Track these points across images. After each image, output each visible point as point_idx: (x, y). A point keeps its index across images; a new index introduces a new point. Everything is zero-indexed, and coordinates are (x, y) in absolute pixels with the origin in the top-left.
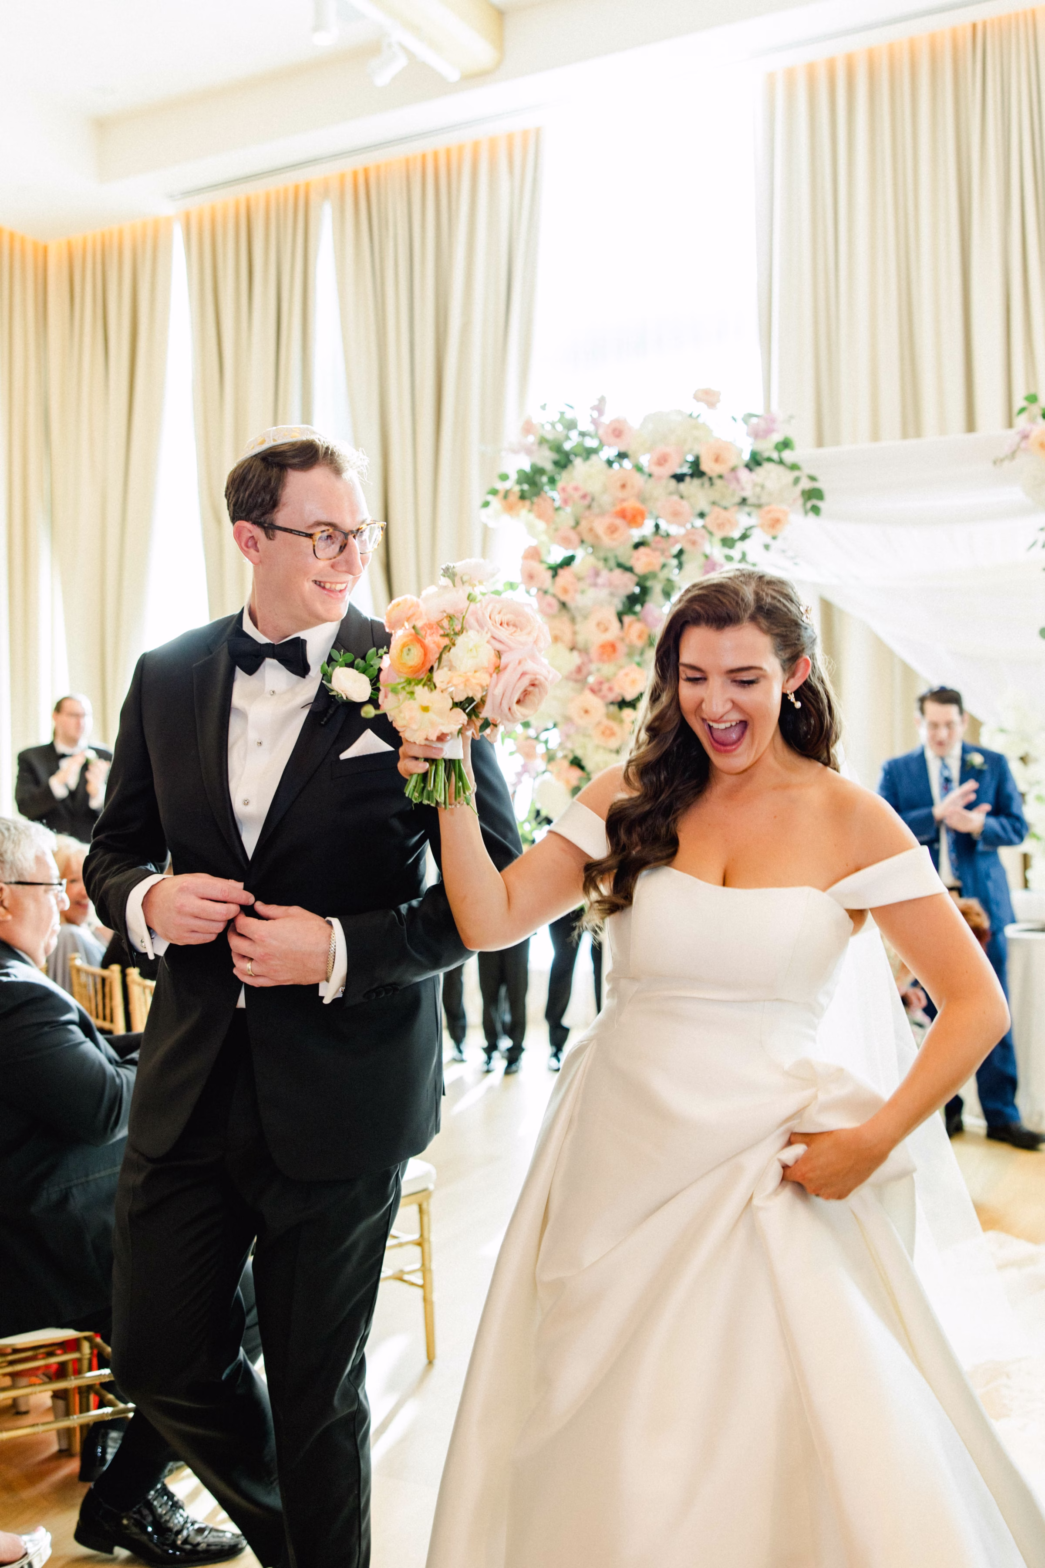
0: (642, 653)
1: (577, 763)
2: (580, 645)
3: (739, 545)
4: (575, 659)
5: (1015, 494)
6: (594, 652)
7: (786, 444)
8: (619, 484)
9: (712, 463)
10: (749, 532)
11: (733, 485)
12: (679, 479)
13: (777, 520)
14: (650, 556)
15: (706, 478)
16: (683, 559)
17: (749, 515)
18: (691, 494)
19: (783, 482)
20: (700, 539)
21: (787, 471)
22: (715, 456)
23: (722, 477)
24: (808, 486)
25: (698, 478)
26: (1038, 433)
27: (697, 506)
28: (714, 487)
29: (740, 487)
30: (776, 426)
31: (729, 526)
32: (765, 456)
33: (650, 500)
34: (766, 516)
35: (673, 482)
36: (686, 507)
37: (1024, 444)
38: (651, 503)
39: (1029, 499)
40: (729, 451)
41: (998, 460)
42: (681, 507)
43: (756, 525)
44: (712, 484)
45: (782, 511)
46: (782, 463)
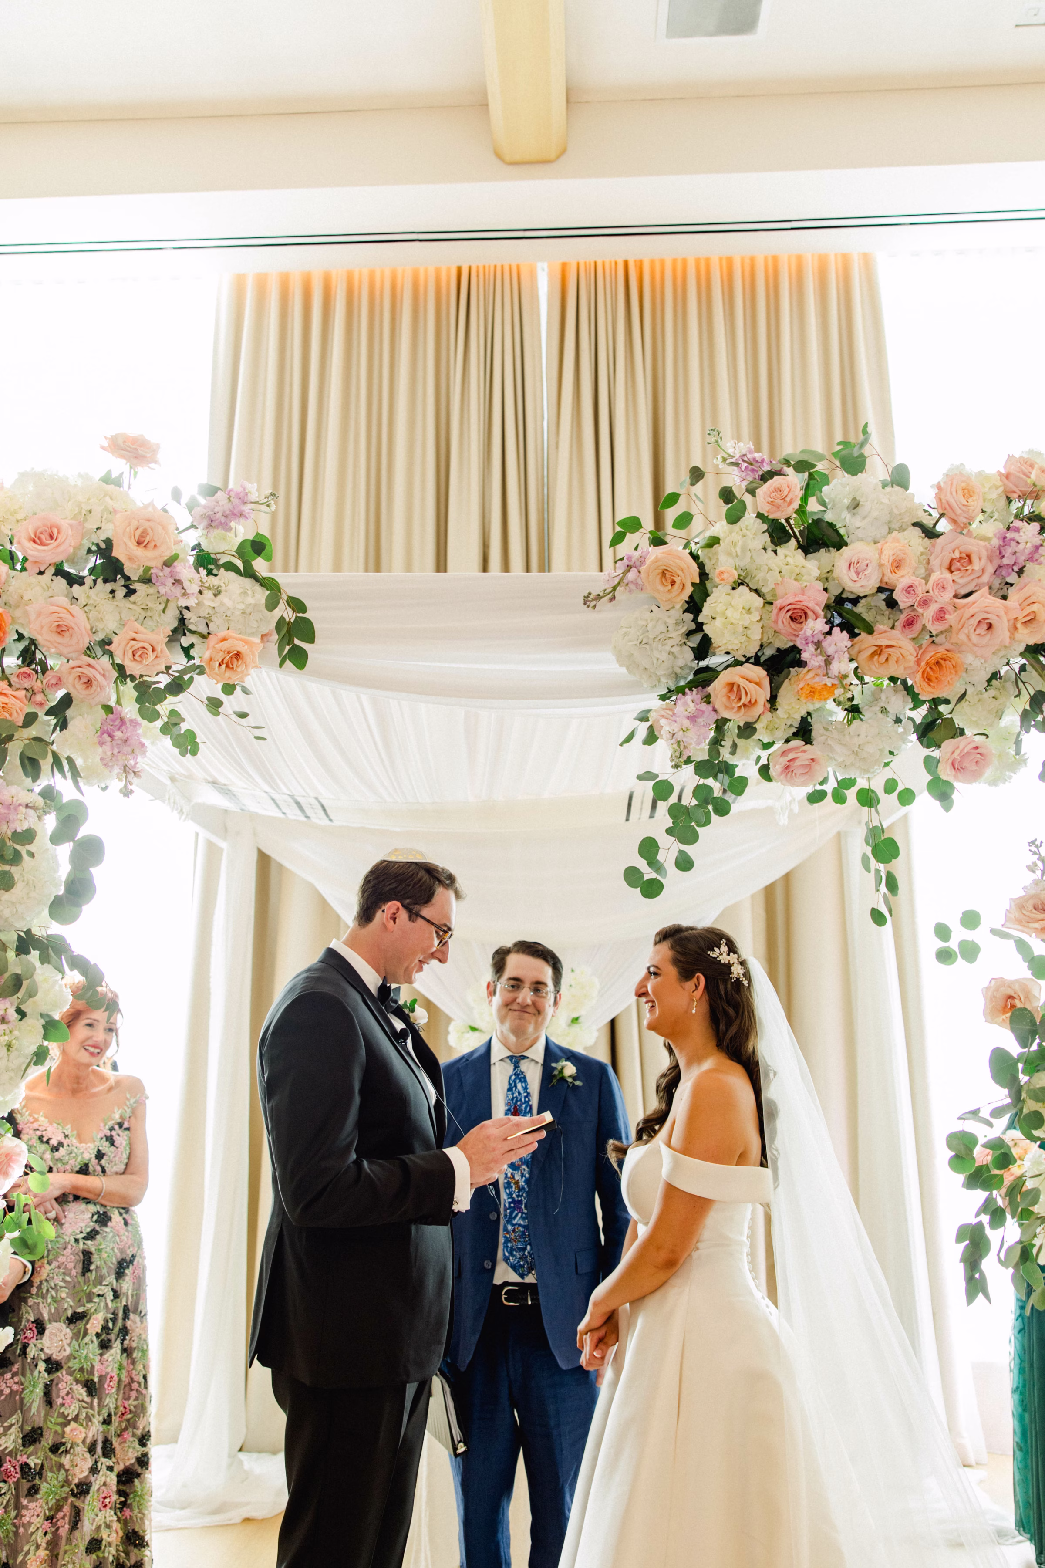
7: (258, 547)
9: (132, 545)
10: (186, 677)
11: (167, 589)
12: (73, 580)
13: (238, 655)
14: (5, 695)
15: (121, 581)
16: (69, 713)
17: (186, 651)
18: (91, 602)
19: (250, 600)
20: (99, 677)
21: (257, 586)
22: (138, 533)
23: (147, 580)
24: (290, 615)
25: (105, 581)
26: (659, 555)
27: (100, 626)
28: (133, 597)
29: (177, 591)
30: (247, 508)
31: (152, 657)
32: (221, 562)
33: (17, 607)
34: (219, 646)
35: (62, 582)
36: (80, 620)
37: (631, 575)
38: (18, 613)
39: (624, 670)
40: (164, 528)
41: (592, 596)
42: (71, 617)
43: (198, 667)
44: (130, 592)
45: (246, 642)
46: (249, 573)
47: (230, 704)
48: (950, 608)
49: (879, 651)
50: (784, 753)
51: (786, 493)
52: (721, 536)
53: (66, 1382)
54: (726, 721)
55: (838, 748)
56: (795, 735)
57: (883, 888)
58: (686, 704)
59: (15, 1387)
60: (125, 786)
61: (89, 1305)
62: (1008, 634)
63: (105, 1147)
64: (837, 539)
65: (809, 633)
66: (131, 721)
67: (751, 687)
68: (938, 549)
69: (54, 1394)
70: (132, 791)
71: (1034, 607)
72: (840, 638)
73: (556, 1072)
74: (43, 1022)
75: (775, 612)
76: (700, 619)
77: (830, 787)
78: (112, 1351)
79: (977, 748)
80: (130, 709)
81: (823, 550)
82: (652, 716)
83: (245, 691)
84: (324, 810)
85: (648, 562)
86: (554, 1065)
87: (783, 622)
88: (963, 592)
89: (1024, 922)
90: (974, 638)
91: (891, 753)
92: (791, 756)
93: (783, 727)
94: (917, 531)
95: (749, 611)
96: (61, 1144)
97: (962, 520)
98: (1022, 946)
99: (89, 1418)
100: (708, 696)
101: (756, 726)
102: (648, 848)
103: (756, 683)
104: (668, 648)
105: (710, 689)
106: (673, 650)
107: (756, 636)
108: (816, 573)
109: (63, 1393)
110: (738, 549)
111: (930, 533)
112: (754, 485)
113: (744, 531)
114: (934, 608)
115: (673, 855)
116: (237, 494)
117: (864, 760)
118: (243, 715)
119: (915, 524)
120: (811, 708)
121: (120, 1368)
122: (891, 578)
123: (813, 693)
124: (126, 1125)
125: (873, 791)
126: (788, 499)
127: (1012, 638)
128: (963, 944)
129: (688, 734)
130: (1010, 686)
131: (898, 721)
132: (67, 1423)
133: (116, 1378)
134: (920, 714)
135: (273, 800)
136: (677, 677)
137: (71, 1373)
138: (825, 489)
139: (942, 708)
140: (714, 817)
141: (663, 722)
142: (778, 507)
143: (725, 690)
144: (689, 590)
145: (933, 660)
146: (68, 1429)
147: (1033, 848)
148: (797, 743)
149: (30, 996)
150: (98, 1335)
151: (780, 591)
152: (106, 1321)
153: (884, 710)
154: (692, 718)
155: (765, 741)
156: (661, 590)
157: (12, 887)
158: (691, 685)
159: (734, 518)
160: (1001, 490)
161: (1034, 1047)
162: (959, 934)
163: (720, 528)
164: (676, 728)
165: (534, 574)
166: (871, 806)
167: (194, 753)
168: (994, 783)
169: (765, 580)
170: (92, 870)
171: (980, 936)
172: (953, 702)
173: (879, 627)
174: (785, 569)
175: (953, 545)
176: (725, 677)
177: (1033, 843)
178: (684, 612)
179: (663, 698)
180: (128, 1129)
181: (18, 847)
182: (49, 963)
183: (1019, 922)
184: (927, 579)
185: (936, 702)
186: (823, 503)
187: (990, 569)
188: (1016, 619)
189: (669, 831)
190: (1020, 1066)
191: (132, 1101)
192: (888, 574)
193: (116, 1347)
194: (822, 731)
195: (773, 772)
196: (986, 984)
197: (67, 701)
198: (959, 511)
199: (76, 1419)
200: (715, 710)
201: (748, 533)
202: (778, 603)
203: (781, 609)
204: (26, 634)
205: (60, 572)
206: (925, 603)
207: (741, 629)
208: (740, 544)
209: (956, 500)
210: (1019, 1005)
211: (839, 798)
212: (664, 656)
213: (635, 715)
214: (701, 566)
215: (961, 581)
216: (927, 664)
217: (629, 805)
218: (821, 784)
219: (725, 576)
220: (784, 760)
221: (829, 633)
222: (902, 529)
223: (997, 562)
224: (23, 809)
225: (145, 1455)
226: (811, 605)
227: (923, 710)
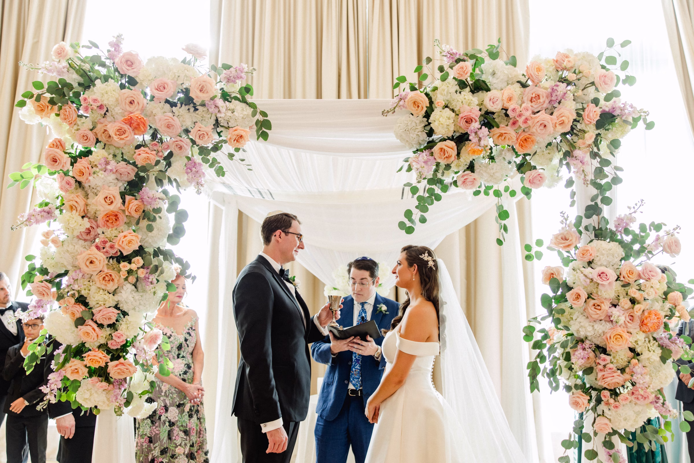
0: (138, 223)
1: (82, 300)
2: (91, 214)
3: (213, 155)
4: (86, 223)
5: (391, 138)
6: (101, 220)
7: (247, 90)
8: (128, 101)
9: (198, 92)
10: (220, 145)
11: (212, 109)
12: (173, 105)
13: (241, 136)
14: (148, 153)
15: (192, 105)
16: (172, 160)
17: (219, 134)
18: (180, 114)
19: (245, 113)
20: (185, 146)
21: (248, 107)
22: (200, 87)
23: (203, 105)
24: (261, 118)
25: (185, 105)
26: (413, 95)
27: (184, 124)
28: (197, 112)
29: (217, 110)
30: (243, 75)
31: (206, 137)
32: (232, 96)
33: (150, 116)
34: (234, 133)
35: (168, 106)
36: (177, 122)
37: (402, 103)
38: (151, 118)
39: (399, 140)
40: (210, 84)
41: (385, 111)
42: (173, 121)
43: (225, 140)
44: (196, 110)
45: (244, 131)
46: (244, 101)
47: (238, 156)
48: (529, 118)
49: (501, 135)
50: (463, 176)
51: (465, 69)
52: (438, 86)
53: (176, 430)
54: (439, 163)
55: (484, 174)
56: (468, 168)
57: (502, 230)
58: (423, 156)
59: (157, 432)
60: (198, 190)
61: (185, 401)
62: (552, 129)
63: (187, 337)
64: (486, 87)
65: (472, 128)
66: (199, 163)
67: (449, 150)
68: (526, 92)
69: (171, 435)
70: (201, 192)
71: (563, 118)
72: (485, 130)
73: (378, 309)
74: (166, 284)
75: (459, 119)
76: (430, 121)
77: (483, 189)
78: (193, 419)
79: (539, 175)
80: (198, 158)
81: (480, 92)
82: (410, 160)
83: (244, 151)
84: (271, 195)
85: (408, 98)
86: (378, 305)
87: (463, 124)
88: (536, 111)
89: (557, 244)
90: (539, 131)
91: (507, 176)
92: (465, 177)
93: (463, 165)
94: (519, 85)
95: (449, 119)
96: (171, 335)
97: (536, 81)
98: (560, 253)
99: (186, 445)
100: (432, 153)
101: (451, 165)
102: (408, 214)
103: (451, 148)
104: (416, 133)
105: (433, 150)
106: (419, 133)
107: (452, 129)
108: (477, 102)
109: (175, 435)
110: (445, 92)
111: (524, 85)
112: (452, 65)
113: (448, 85)
114: (523, 118)
115: (418, 216)
116: (239, 69)
117: (495, 179)
118: (243, 160)
119: (518, 82)
120: (474, 158)
121: (197, 425)
122: (507, 105)
123: (474, 152)
124: (193, 328)
125: (500, 191)
126: (466, 72)
127: (554, 130)
128: (536, 252)
129: (424, 169)
130: (555, 149)
131: (510, 163)
132: (177, 447)
133: (195, 429)
134: (519, 160)
135: (249, 190)
136: (420, 144)
137: (178, 427)
138: (482, 65)
139: (528, 158)
140: (435, 201)
141: (414, 164)
142: (462, 75)
143: (439, 151)
144: (425, 109)
145: (523, 139)
146: (177, 449)
147: (562, 215)
148: (468, 172)
149: (162, 274)
150: (188, 412)
151: (462, 110)
152: (191, 407)
153: (504, 158)
154: (426, 162)
155: (456, 171)
156: (414, 110)
157: (153, 230)
158: (426, 148)
159: (444, 79)
160: (554, 67)
161: (559, 293)
162: (535, 248)
163: (438, 83)
164: (419, 166)
165: (362, 100)
166: (499, 197)
167: (223, 175)
168: (550, 187)
169: (456, 105)
170: (183, 223)
171: (543, 249)
172: (532, 155)
173: (501, 125)
174: (464, 101)
175: (532, 92)
176: (440, 145)
177: (561, 213)
178: (423, 117)
179: (414, 152)
180: (194, 330)
181: (154, 214)
182: (168, 260)
183: (555, 244)
184: (521, 106)
185: (525, 155)
186: (482, 72)
187: (547, 102)
188: (556, 123)
189: (417, 207)
190: (553, 300)
191: (194, 319)
192: (505, 103)
193: (195, 417)
194: (478, 167)
195: (458, 184)
196: (543, 269)
197: (171, 154)
198: (535, 78)
199: (180, 445)
200: (435, 159)
201: (449, 86)
202: (461, 115)
203: (462, 118)
204: (153, 127)
205: (167, 101)
206: (520, 116)
207: (445, 126)
208: (446, 90)
209: (533, 72)
210: (555, 277)
211: (486, 193)
212: (415, 136)
213: (403, 159)
214: (430, 99)
215: (535, 106)
216: (521, 140)
217: (403, 193)
218: (479, 187)
219: (439, 104)
220: (463, 179)
221: (481, 128)
222: (512, 84)
223: (549, 99)
224: (158, 200)
225: (207, 459)
226: (474, 116)
227: (520, 158)
